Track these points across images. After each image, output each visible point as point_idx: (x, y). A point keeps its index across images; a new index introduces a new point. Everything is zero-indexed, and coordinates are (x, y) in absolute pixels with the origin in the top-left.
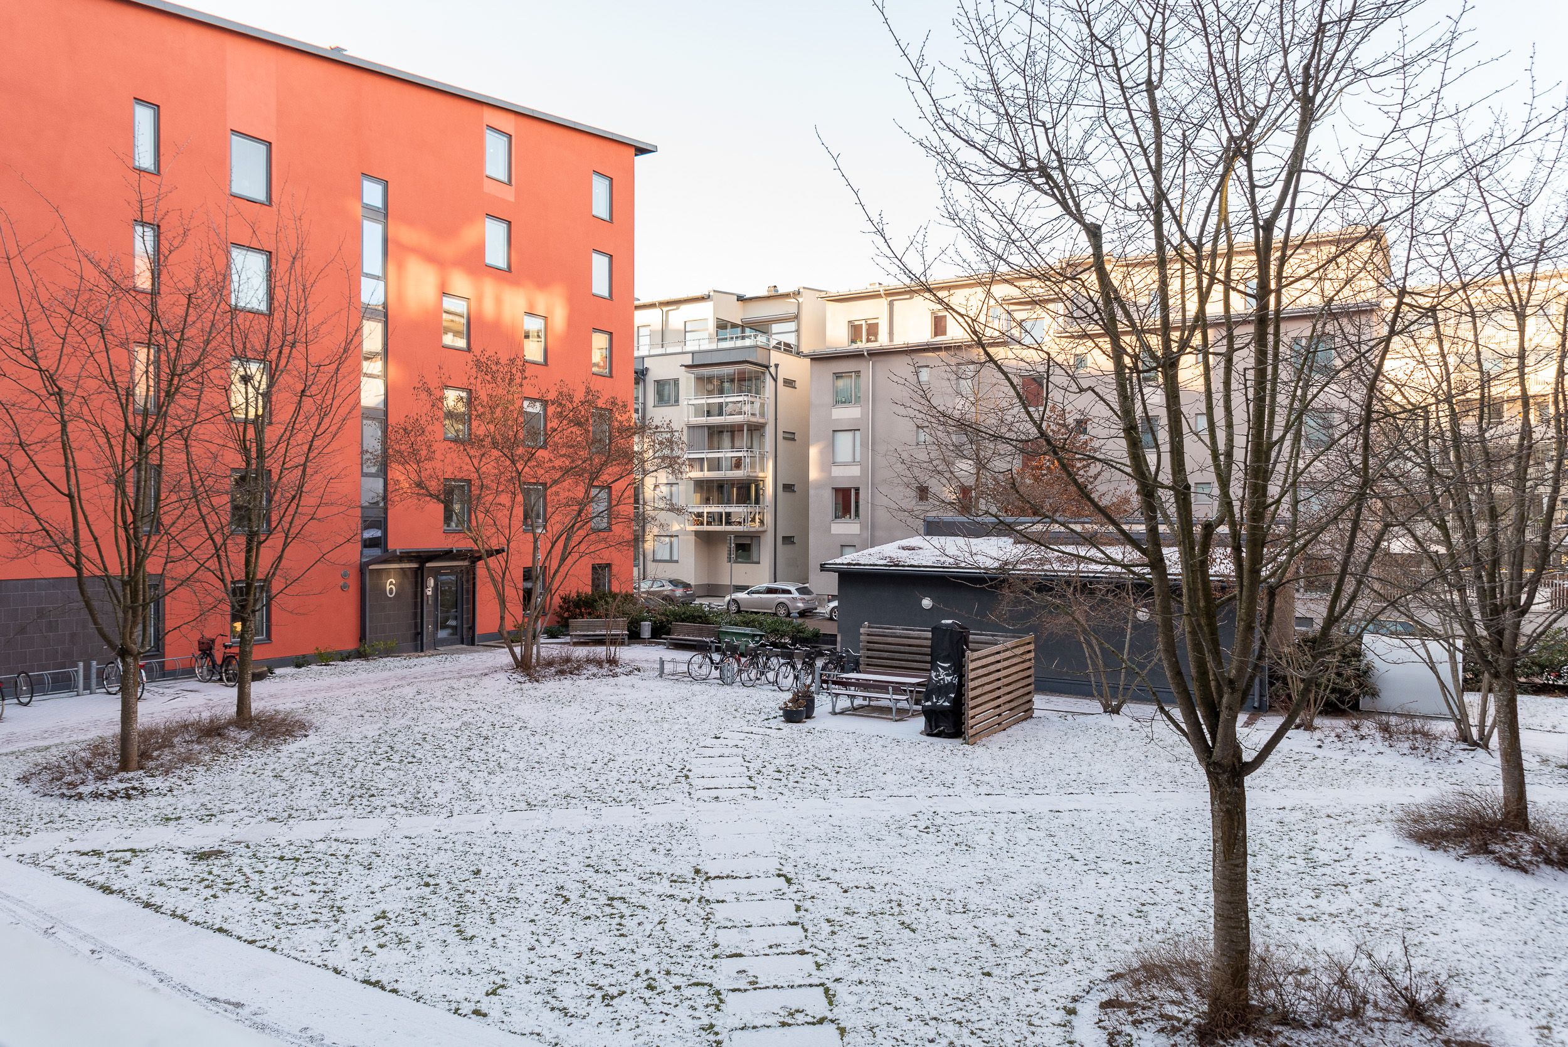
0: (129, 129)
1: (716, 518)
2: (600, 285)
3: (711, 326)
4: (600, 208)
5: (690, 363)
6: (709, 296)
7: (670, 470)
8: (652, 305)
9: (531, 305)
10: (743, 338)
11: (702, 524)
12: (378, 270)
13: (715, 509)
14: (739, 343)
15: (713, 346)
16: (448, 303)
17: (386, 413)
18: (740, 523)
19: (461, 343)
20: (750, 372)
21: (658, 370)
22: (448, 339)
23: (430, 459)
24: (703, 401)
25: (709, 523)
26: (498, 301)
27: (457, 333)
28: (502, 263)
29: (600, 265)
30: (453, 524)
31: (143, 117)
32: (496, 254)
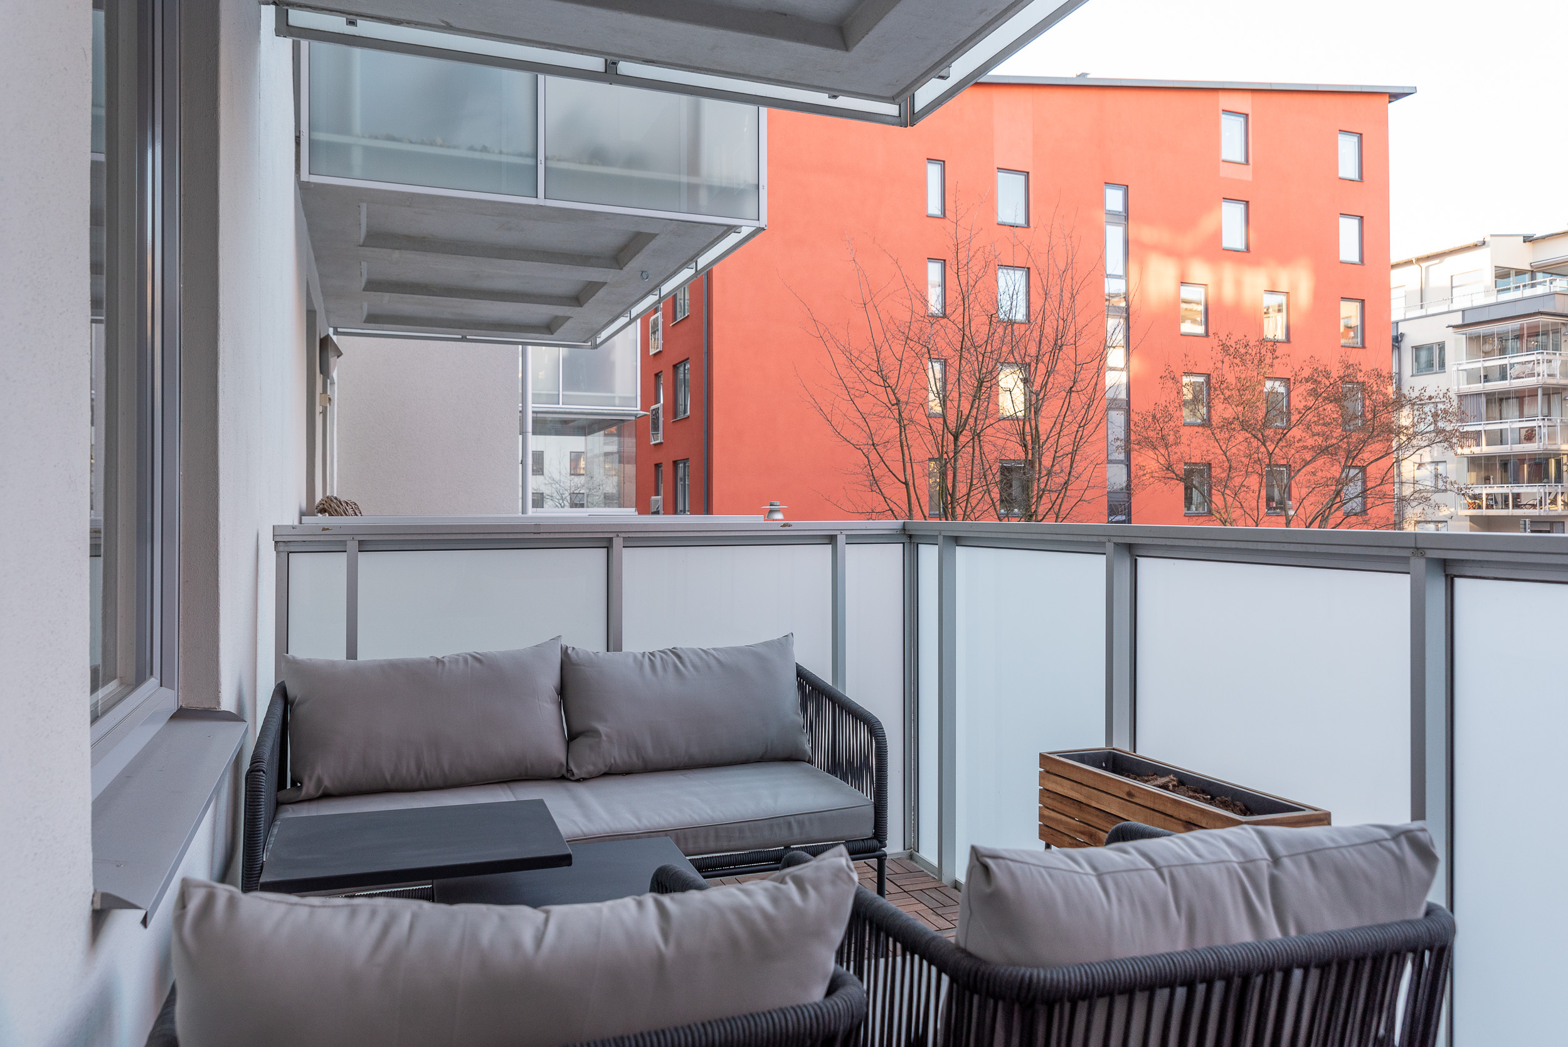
0: (923, 185)
1: (1499, 499)
2: (1349, 250)
3: (1489, 277)
4: (1348, 167)
5: (1460, 322)
6: (1484, 243)
7: (1446, 445)
8: (1409, 263)
9: (1273, 282)
10: (1533, 286)
11: (1480, 507)
12: (1120, 271)
13: (1497, 489)
14: (1528, 292)
15: (1492, 300)
16: (1187, 292)
17: (1128, 403)
18: (1534, 506)
19: (1200, 330)
20: (1546, 325)
21: (1416, 334)
22: (1187, 327)
23: (1176, 444)
24: (1479, 365)
25: (1489, 507)
26: (1238, 284)
27: (1194, 321)
28: (1240, 245)
29: (1348, 229)
30: (1193, 508)
31: (933, 172)
32: (1233, 235)
